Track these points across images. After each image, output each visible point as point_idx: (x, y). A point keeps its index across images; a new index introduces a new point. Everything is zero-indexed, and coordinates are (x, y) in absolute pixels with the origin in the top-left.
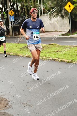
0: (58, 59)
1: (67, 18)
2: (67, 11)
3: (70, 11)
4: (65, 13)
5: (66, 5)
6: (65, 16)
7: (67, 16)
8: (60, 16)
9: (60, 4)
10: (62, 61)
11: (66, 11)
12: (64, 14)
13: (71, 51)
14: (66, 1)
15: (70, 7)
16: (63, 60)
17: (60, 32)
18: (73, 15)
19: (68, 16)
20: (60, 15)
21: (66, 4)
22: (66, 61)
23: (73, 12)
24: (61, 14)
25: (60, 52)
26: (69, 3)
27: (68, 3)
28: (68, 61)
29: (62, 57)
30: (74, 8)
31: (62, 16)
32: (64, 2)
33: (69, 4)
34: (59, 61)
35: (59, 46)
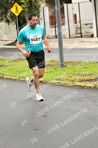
0: (2, 75)
1: (13, 23)
2: (14, 14)
3: (17, 15)
4: (11, 17)
5: (12, 7)
6: (11, 21)
7: (13, 20)
8: (5, 21)
9: (5, 5)
10: (7, 79)
11: (12, 15)
12: (9, 18)
13: (18, 65)
14: (13, 2)
15: (17, 10)
16: (8, 77)
17: (5, 41)
18: (21, 20)
19: (15, 21)
20: (4, 19)
21: (12, 5)
22: (12, 78)
23: (21, 15)
24: (6, 18)
25: (4, 67)
26: (16, 4)
27: (14, 4)
28: (14, 78)
29: (7, 73)
30: (22, 11)
31: (8, 21)
32: (10, 2)
33: (16, 6)
34: (3, 78)
35: (3, 59)
